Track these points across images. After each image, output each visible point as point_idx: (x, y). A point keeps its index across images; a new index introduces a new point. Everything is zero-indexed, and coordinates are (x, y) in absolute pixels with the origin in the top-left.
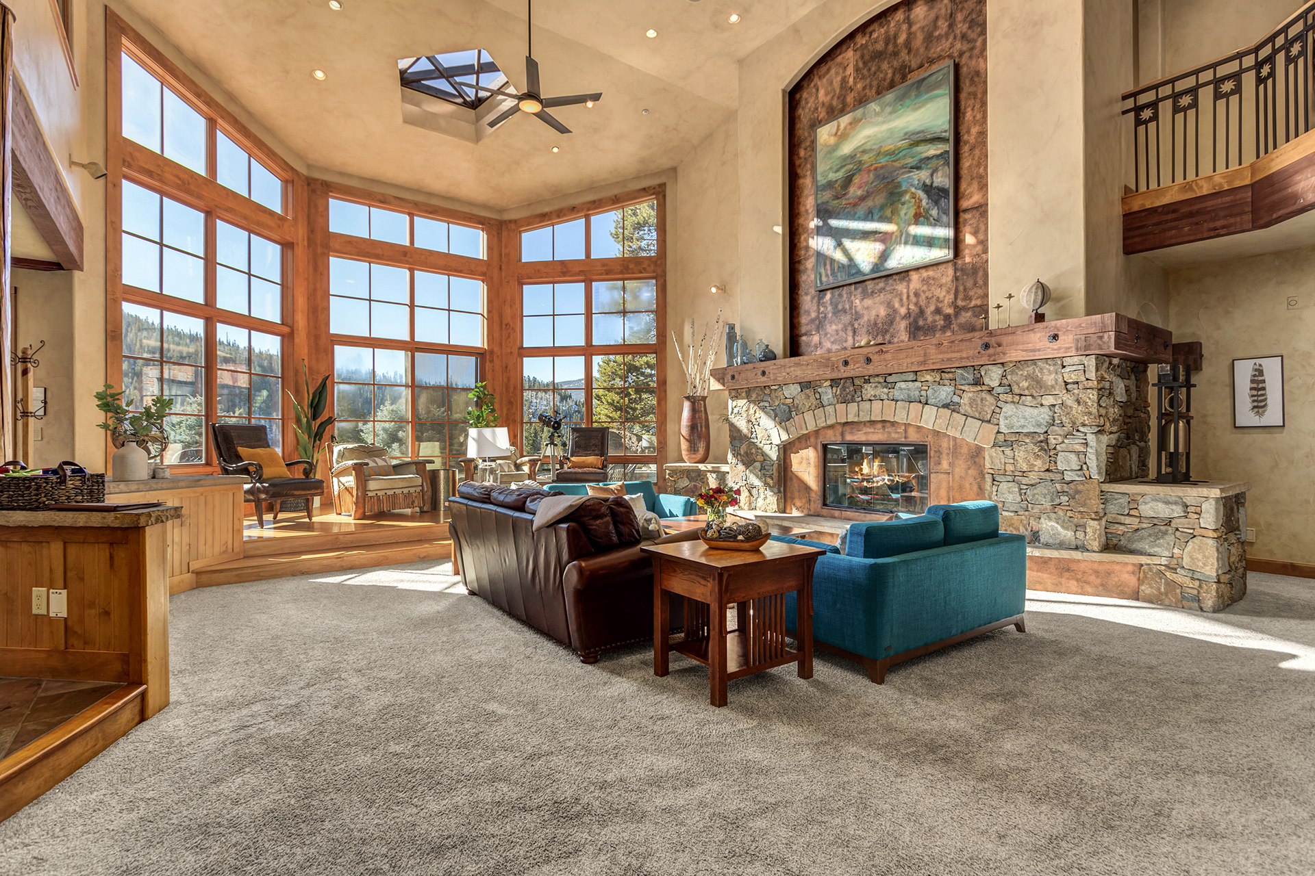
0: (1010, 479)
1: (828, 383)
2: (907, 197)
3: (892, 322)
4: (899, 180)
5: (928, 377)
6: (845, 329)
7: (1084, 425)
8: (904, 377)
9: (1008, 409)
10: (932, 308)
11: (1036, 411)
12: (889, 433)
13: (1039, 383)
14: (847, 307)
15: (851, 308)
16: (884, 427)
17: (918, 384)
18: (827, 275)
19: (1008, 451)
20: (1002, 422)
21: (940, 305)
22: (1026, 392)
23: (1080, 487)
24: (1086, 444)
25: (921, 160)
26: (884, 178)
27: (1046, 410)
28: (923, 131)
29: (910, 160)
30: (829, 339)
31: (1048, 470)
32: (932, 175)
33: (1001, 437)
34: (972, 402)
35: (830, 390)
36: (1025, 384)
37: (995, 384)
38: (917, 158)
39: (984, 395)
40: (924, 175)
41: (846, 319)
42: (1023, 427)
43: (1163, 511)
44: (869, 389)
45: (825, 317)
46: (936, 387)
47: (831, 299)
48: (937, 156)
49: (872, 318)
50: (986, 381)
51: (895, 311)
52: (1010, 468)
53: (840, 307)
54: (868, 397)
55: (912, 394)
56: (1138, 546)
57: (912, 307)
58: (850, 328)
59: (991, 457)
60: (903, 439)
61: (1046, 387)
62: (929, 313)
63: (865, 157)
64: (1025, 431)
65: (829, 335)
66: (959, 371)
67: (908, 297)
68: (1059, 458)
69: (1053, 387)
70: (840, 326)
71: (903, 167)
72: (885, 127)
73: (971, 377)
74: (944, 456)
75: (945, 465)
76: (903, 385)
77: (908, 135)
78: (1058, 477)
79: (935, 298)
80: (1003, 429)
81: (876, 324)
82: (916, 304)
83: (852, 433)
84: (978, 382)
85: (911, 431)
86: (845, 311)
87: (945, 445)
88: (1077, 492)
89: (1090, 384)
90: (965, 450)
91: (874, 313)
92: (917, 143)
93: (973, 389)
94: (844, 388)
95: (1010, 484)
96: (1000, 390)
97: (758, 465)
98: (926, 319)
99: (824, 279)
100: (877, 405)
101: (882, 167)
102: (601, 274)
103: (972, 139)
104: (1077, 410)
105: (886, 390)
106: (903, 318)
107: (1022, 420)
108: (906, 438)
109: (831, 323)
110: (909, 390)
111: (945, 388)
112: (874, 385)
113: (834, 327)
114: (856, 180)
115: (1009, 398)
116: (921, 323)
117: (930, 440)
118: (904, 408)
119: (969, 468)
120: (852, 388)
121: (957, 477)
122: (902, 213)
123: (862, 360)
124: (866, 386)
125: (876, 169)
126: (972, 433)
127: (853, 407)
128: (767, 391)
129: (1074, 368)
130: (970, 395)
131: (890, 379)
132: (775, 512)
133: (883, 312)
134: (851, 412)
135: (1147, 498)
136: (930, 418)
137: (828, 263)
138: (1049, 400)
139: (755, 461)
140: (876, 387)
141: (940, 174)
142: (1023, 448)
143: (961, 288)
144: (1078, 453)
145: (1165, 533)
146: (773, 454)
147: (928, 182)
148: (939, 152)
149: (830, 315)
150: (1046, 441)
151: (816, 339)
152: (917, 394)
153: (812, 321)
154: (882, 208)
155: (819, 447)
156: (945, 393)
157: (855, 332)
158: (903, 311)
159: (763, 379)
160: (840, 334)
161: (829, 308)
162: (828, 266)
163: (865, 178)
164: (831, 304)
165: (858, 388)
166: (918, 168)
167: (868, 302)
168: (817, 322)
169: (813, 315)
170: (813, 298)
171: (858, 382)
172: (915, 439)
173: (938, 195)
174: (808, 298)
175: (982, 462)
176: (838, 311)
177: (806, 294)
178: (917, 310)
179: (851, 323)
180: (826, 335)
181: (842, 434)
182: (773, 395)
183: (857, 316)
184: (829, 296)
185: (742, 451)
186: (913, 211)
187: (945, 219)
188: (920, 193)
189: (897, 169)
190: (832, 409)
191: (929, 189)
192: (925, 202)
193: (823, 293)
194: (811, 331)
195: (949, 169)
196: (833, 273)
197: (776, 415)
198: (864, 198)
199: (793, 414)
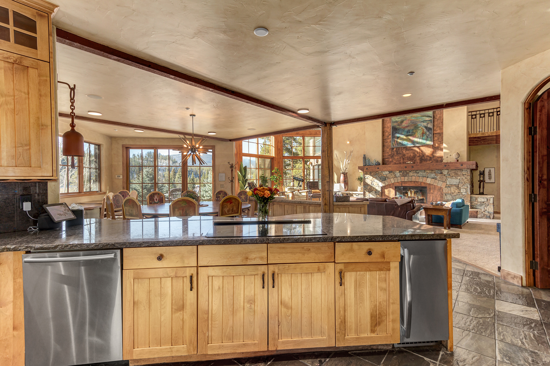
0: (449, 194)
1: (398, 172)
2: (420, 128)
3: (415, 157)
4: (418, 124)
5: (428, 172)
6: (400, 158)
7: (467, 183)
8: (421, 171)
9: (449, 179)
11: (456, 180)
12: (416, 184)
14: (401, 152)
15: (402, 153)
16: (414, 183)
17: (425, 173)
18: (395, 144)
19: (449, 188)
21: (428, 154)
22: (454, 176)
24: (467, 187)
25: (424, 120)
26: (413, 123)
27: (458, 180)
28: (425, 114)
29: (421, 120)
30: (395, 160)
31: (459, 193)
32: (427, 124)
33: (447, 186)
34: (440, 178)
38: (423, 120)
39: (443, 176)
40: (425, 124)
41: (401, 155)
42: (453, 183)
43: (483, 200)
45: (394, 154)
46: (430, 174)
48: (429, 120)
49: (409, 156)
50: (444, 173)
51: (416, 155)
52: (449, 192)
54: (411, 175)
56: (477, 207)
59: (445, 190)
60: (420, 186)
61: (458, 175)
62: (425, 156)
63: (407, 117)
64: (453, 184)
66: (437, 171)
68: (461, 190)
69: (460, 175)
70: (399, 157)
71: (419, 121)
73: (440, 172)
74: (432, 189)
75: (432, 191)
76: (421, 173)
77: (420, 114)
78: (461, 194)
80: (448, 183)
81: (410, 157)
83: (404, 184)
84: (441, 173)
86: (400, 153)
87: (432, 187)
88: (465, 197)
89: (468, 175)
90: (437, 188)
91: (409, 155)
92: (424, 116)
93: (440, 175)
94: (403, 173)
95: (450, 196)
96: (447, 175)
97: (374, 192)
98: (425, 158)
99: (394, 145)
100: (414, 178)
101: (413, 120)
102: (309, 135)
103: (438, 118)
104: (465, 180)
105: (416, 174)
106: (418, 157)
109: (396, 156)
110: (423, 174)
113: (397, 157)
114: (405, 122)
115: (450, 177)
116: (423, 158)
117: (427, 186)
118: (421, 178)
119: (438, 192)
121: (435, 194)
122: (419, 132)
125: (411, 120)
126: (440, 184)
127: (406, 178)
128: (377, 173)
129: (465, 171)
131: (417, 171)
133: (412, 155)
134: (406, 179)
135: (478, 198)
136: (429, 181)
138: (459, 178)
139: (373, 191)
140: (413, 173)
141: (429, 124)
142: (453, 188)
143: (434, 151)
144: (466, 189)
145: (483, 204)
146: (379, 189)
147: (426, 126)
148: (429, 119)
150: (458, 186)
151: (391, 160)
152: (425, 175)
153: (390, 155)
154: (413, 130)
155: (394, 187)
156: (433, 175)
157: (403, 159)
158: (418, 155)
159: (378, 170)
160: (399, 159)
161: (395, 152)
162: (395, 142)
163: (408, 122)
164: (396, 151)
165: (408, 173)
166: (423, 122)
167: (407, 152)
168: (391, 156)
169: (390, 154)
170: (390, 149)
171: (407, 172)
172: (423, 185)
173: (429, 129)
174: (388, 149)
175: (442, 191)
176: (398, 153)
177: (388, 148)
178: (422, 155)
179: (402, 157)
180: (394, 159)
181: (401, 184)
182: (379, 174)
183: (404, 155)
184: (395, 149)
185: (368, 188)
186: (422, 132)
187: (431, 135)
188: (424, 128)
189: (417, 121)
190: (399, 178)
191: (426, 127)
192: (425, 130)
193: (393, 148)
194: (389, 157)
195: (432, 124)
196: (397, 144)
197: (380, 179)
198: (407, 127)
199: (387, 179)
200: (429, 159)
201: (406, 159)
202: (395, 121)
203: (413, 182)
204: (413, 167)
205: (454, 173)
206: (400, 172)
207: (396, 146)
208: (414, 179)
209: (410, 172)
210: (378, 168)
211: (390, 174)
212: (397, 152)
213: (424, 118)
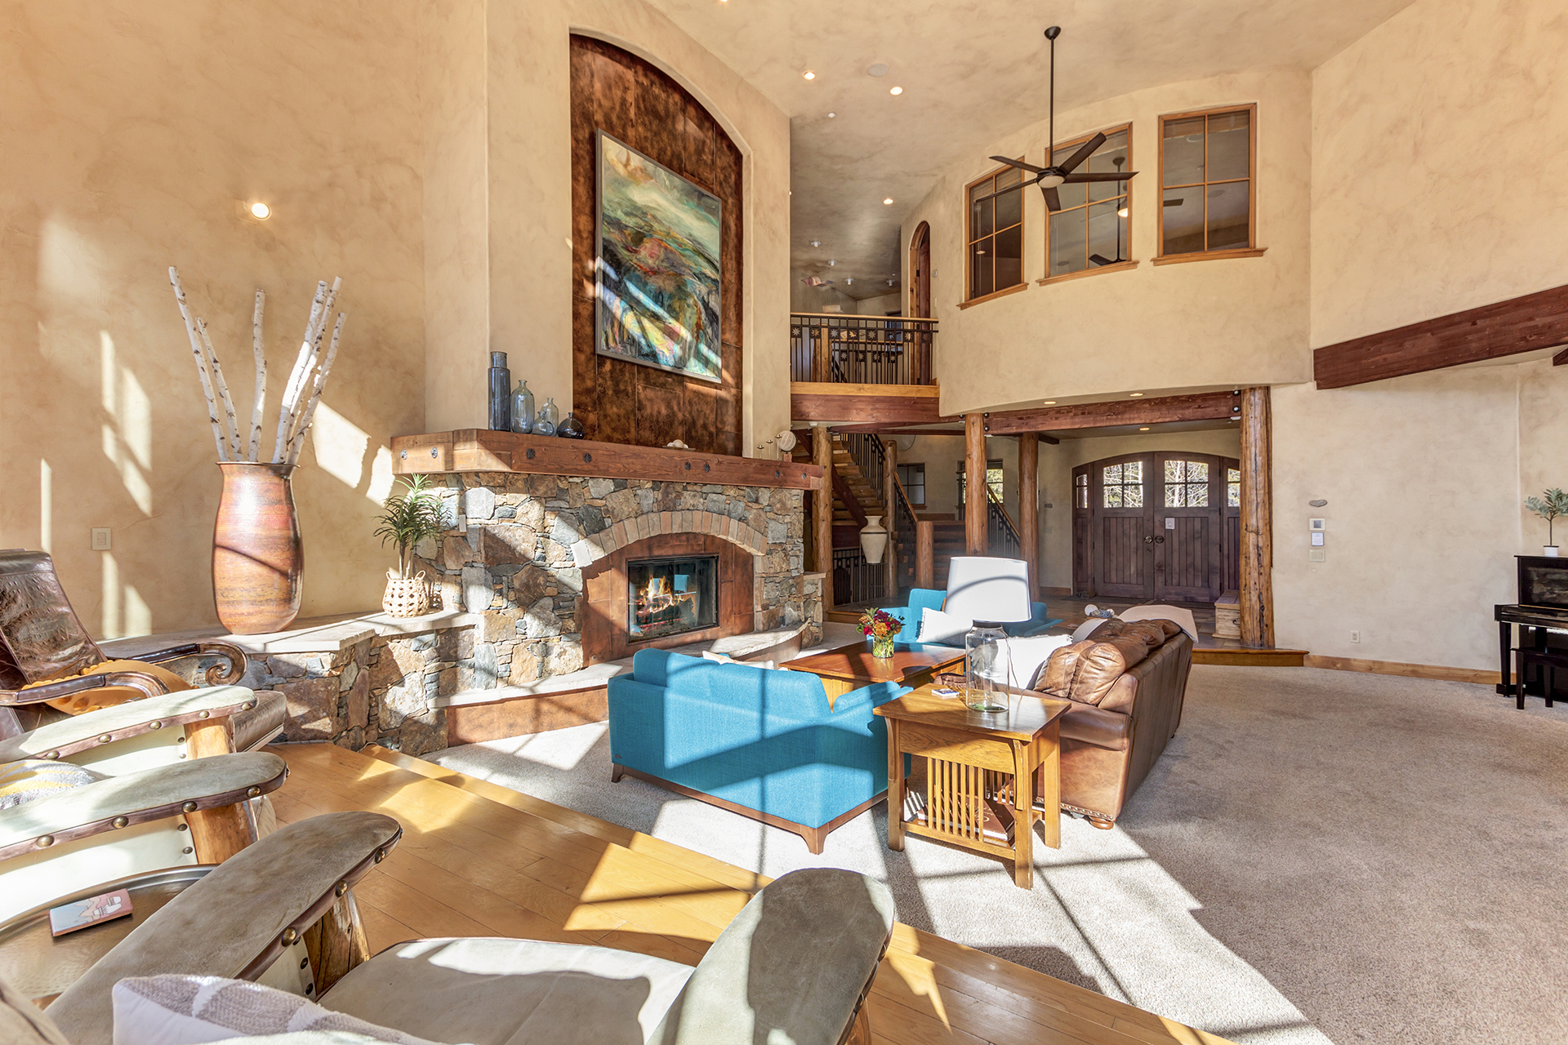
0: (771, 579)
1: (649, 485)
2: (691, 301)
3: (671, 425)
4: (686, 278)
5: (732, 493)
6: (628, 417)
7: (799, 537)
8: (715, 489)
9: (772, 524)
10: (701, 421)
11: (782, 527)
12: (693, 546)
13: (784, 505)
14: (630, 389)
15: (634, 392)
16: (687, 541)
17: (724, 497)
18: (615, 340)
19: (770, 558)
20: (770, 535)
21: (707, 421)
22: (779, 513)
23: (799, 580)
24: (800, 551)
25: (702, 273)
26: (672, 265)
27: (786, 526)
28: (702, 246)
29: (693, 265)
30: (609, 423)
31: (787, 571)
32: (708, 294)
33: (767, 548)
34: (755, 520)
35: (651, 494)
36: (779, 506)
37: (765, 504)
38: (699, 268)
39: (761, 511)
40: (704, 291)
41: (629, 404)
42: (778, 539)
44: (687, 497)
45: (604, 392)
46: (735, 501)
47: (612, 372)
48: (713, 280)
49: (655, 413)
50: (761, 500)
51: (674, 414)
52: (771, 571)
53: (622, 386)
54: (688, 506)
55: (721, 507)
57: (687, 415)
58: (632, 417)
59: (764, 564)
60: (703, 552)
61: (787, 509)
62: (699, 426)
63: (656, 226)
64: (779, 542)
65: (609, 419)
66: (748, 490)
67: (684, 402)
69: (789, 509)
70: (622, 412)
71: (688, 267)
72: (673, 209)
73: (754, 496)
74: (729, 565)
75: (729, 574)
76: (714, 497)
77: (691, 237)
78: (791, 575)
79: (703, 413)
80: (770, 542)
81: (657, 421)
82: (690, 413)
84: (757, 501)
85: (709, 542)
87: (730, 555)
88: (797, 584)
89: (801, 510)
90: (739, 560)
91: (655, 409)
92: (700, 254)
93: (755, 506)
94: (666, 494)
95: (772, 584)
96: (768, 508)
97: (548, 602)
98: (697, 432)
99: (612, 344)
100: (694, 516)
101: (671, 251)
105: (702, 500)
106: (680, 424)
107: (778, 534)
108: (705, 550)
109: (612, 403)
110: (719, 502)
111: (741, 504)
112: (692, 493)
113: (615, 409)
114: (647, 244)
115: (771, 515)
116: (694, 434)
119: (742, 576)
120: (674, 495)
121: (737, 584)
122: (688, 315)
123: (702, 465)
124: (685, 493)
125: (666, 248)
127: (670, 519)
130: (755, 511)
131: (705, 489)
132: (579, 669)
133: (664, 411)
137: (616, 324)
138: (787, 519)
139: (542, 596)
140: (694, 496)
141: (713, 297)
142: (777, 555)
143: (719, 412)
144: (797, 556)
146: (577, 584)
147: (706, 298)
148: (713, 277)
149: (610, 392)
150: (786, 549)
152: (724, 506)
154: (671, 297)
155: (624, 567)
156: (741, 508)
157: (638, 423)
158: (680, 416)
160: (623, 420)
161: (609, 383)
162: (616, 329)
163: (656, 250)
164: (612, 378)
165: (678, 495)
166: (700, 279)
167: (650, 393)
168: (595, 396)
169: (589, 384)
170: (589, 360)
171: (678, 488)
172: (710, 549)
173: (712, 317)
175: (751, 569)
176: (620, 392)
177: (579, 350)
178: (690, 419)
179: (633, 411)
180: (605, 416)
181: (651, 548)
183: (640, 407)
184: (608, 366)
185: (517, 584)
186: (695, 319)
187: (715, 341)
188: (700, 304)
189: (684, 265)
190: (654, 517)
191: (706, 305)
192: (703, 316)
193: (602, 359)
194: (586, 405)
195: (719, 299)
196: (622, 341)
197: (581, 521)
198: (655, 272)
199: (608, 522)
200: (708, 438)
201: (647, 426)
202: (612, 215)
203: (684, 538)
205: (780, 501)
206: (655, 485)
207: (617, 350)
208: (694, 523)
209: (685, 489)
211: (620, 496)
212: (617, 384)
213: (701, 260)
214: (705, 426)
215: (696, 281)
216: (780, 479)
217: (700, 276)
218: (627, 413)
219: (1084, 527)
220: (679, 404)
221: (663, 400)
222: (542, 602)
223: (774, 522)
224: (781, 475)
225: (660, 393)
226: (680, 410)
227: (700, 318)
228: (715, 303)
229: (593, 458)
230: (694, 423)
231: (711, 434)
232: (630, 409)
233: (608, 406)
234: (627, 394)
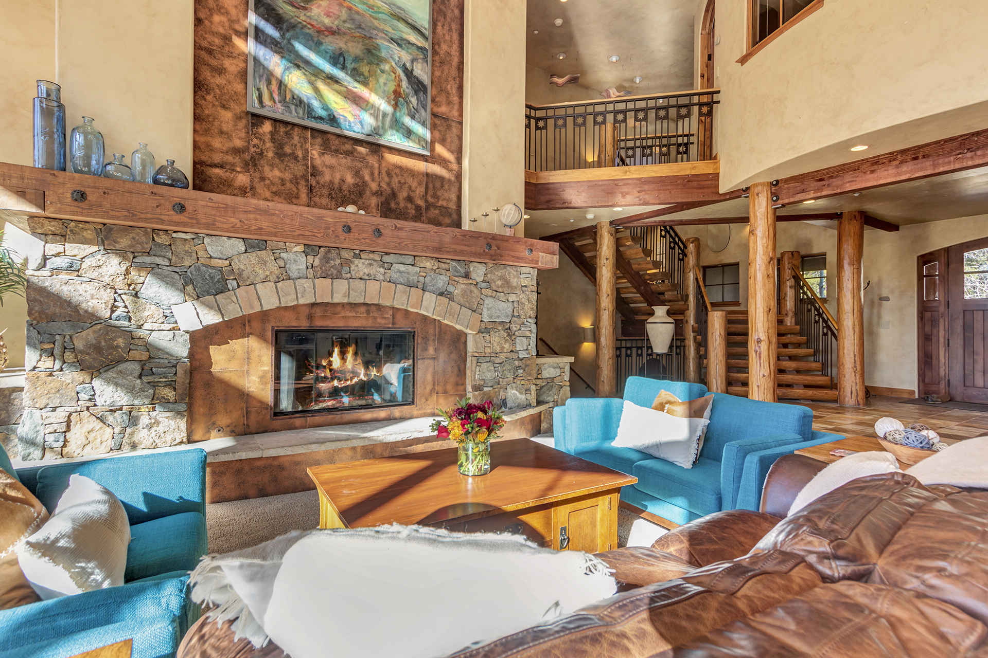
0: (488, 359)
1: (300, 249)
2: (387, 67)
4: (379, 41)
5: (428, 264)
7: (529, 317)
8: (402, 259)
9: (489, 302)
10: (404, 194)
11: (505, 305)
12: (375, 318)
13: (507, 283)
14: (300, 153)
15: (305, 158)
16: (368, 312)
17: (417, 269)
18: (272, 98)
19: (487, 337)
20: (485, 312)
21: (412, 194)
22: (500, 290)
23: (528, 362)
24: (530, 331)
25: (402, 39)
26: (359, 27)
27: (510, 305)
28: (404, 10)
29: (390, 30)
30: (267, 186)
31: (512, 351)
32: (412, 62)
33: (483, 326)
34: (464, 294)
35: (303, 259)
36: (499, 283)
37: (480, 279)
38: (399, 34)
39: (472, 287)
40: (406, 57)
41: (299, 169)
42: (498, 317)
43: (551, 373)
44: (360, 265)
45: (261, 154)
46: (432, 274)
47: (272, 134)
48: (417, 47)
49: (337, 181)
50: (473, 275)
51: (365, 183)
52: (488, 350)
53: (288, 150)
54: (361, 274)
55: (411, 278)
57: (384, 186)
58: (303, 182)
59: (474, 342)
60: (391, 326)
61: (511, 287)
62: (401, 198)
64: (499, 320)
65: (267, 182)
66: (454, 263)
67: (380, 173)
68: (517, 340)
69: (515, 288)
70: (287, 176)
71: (382, 31)
73: (462, 271)
74: (431, 341)
75: (431, 351)
76: (402, 268)
78: (516, 356)
79: (407, 185)
80: (486, 319)
81: (340, 190)
82: (389, 184)
83: (324, 317)
84: (467, 276)
85: (399, 316)
87: (431, 331)
88: (526, 366)
89: (533, 288)
90: (449, 336)
91: (338, 176)
92: (400, 19)
93: (464, 281)
94: (326, 259)
95: (489, 364)
96: (484, 285)
97: (132, 366)
98: (398, 203)
99: (266, 101)
100: (373, 286)
101: (358, 13)
104: (526, 306)
105: (382, 270)
106: (374, 194)
107: (498, 312)
108: (393, 324)
109: (272, 166)
110: (408, 273)
111: (442, 277)
112: (367, 262)
113: (277, 173)
114: (323, 2)
115: (489, 292)
116: (393, 205)
117: (418, 328)
118: (405, 292)
119: (451, 353)
120: (338, 262)
121: (442, 361)
122: (382, 80)
123: (369, 230)
124: (357, 261)
125: (349, 8)
126: (464, 320)
128: (162, 239)
129: (527, 276)
130: (463, 286)
131: (387, 259)
132: (182, 442)
133: (350, 179)
134: (340, 292)
135: (546, 366)
136: (428, 305)
137: (274, 82)
138: (512, 297)
139: (121, 361)
140: (371, 265)
141: (419, 66)
142: (497, 334)
143: (431, 185)
144: (526, 337)
145: (552, 387)
146: (181, 349)
147: (408, 66)
148: (419, 44)
149: (270, 155)
150: (510, 328)
151: (242, 179)
152: (415, 278)
153: (236, 151)
154: (357, 59)
155: (269, 334)
156: (441, 281)
157: (311, 189)
158: (374, 186)
159: (177, 218)
160: (288, 185)
161: (269, 145)
162: (274, 86)
163: (334, 9)
164: (273, 139)
165: (346, 263)
166: (399, 45)
167: (329, 159)
168: (247, 156)
169: (238, 143)
170: (239, 118)
171: (345, 254)
172: (403, 325)
173: (418, 87)
174: (227, 116)
175: (462, 346)
176: (285, 155)
177: (224, 107)
178: (389, 191)
179: (304, 177)
180: (263, 179)
181: (310, 317)
182: (179, 248)
183: (315, 172)
184: (267, 127)
185: (79, 344)
186: (392, 86)
187: (423, 113)
188: (400, 71)
189: (376, 28)
190: (306, 284)
191: (409, 74)
192: (405, 84)
193: (257, 119)
194: (233, 165)
195: (428, 69)
196: (283, 101)
197: (188, 281)
198: (333, 32)
199: (232, 284)
200: (414, 212)
201: (325, 191)
203: (363, 309)
204: (378, 232)
205: (501, 278)
206: (310, 249)
207: (274, 109)
208: (373, 293)
209: (356, 256)
210: (182, 208)
211: (253, 257)
212: (281, 147)
213: (401, 26)
214: (409, 199)
215: (394, 47)
216: (492, 252)
217: (400, 42)
218: (296, 177)
219: (934, 323)
220: (372, 174)
221: (349, 168)
222: (122, 367)
223: (491, 300)
224: (494, 248)
225: (346, 161)
226: (373, 180)
227: (399, 86)
228: (422, 72)
229: (189, 208)
230: (394, 195)
231: (418, 208)
232: (299, 174)
233: (267, 169)
234: (296, 158)
